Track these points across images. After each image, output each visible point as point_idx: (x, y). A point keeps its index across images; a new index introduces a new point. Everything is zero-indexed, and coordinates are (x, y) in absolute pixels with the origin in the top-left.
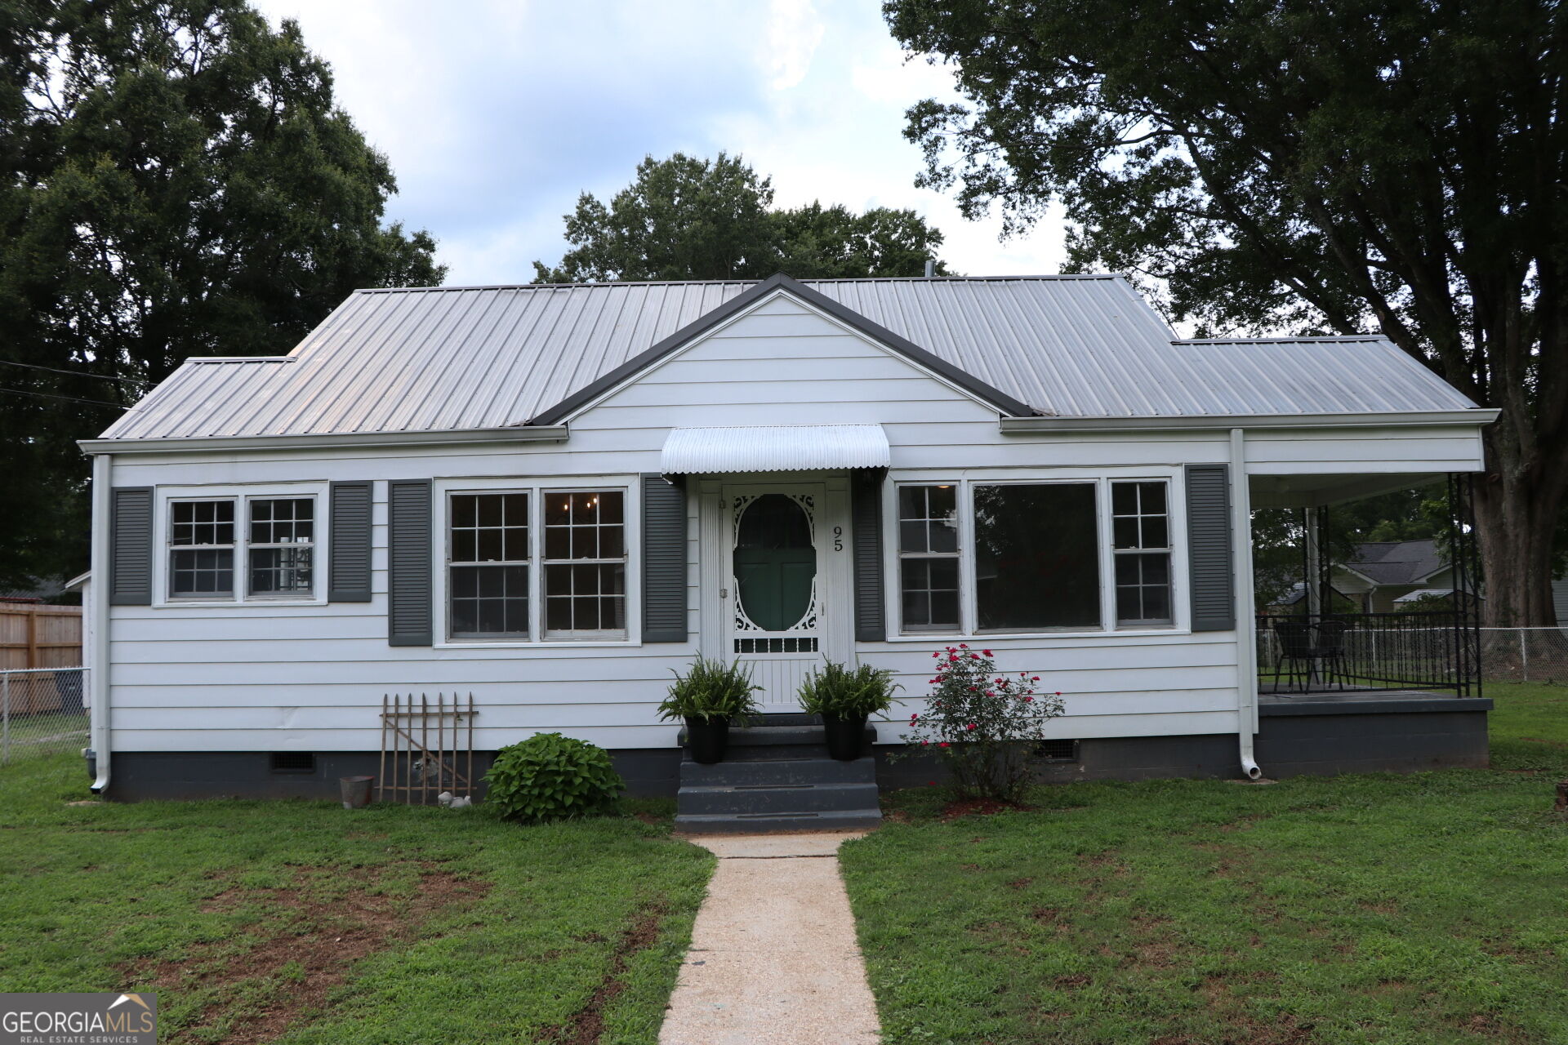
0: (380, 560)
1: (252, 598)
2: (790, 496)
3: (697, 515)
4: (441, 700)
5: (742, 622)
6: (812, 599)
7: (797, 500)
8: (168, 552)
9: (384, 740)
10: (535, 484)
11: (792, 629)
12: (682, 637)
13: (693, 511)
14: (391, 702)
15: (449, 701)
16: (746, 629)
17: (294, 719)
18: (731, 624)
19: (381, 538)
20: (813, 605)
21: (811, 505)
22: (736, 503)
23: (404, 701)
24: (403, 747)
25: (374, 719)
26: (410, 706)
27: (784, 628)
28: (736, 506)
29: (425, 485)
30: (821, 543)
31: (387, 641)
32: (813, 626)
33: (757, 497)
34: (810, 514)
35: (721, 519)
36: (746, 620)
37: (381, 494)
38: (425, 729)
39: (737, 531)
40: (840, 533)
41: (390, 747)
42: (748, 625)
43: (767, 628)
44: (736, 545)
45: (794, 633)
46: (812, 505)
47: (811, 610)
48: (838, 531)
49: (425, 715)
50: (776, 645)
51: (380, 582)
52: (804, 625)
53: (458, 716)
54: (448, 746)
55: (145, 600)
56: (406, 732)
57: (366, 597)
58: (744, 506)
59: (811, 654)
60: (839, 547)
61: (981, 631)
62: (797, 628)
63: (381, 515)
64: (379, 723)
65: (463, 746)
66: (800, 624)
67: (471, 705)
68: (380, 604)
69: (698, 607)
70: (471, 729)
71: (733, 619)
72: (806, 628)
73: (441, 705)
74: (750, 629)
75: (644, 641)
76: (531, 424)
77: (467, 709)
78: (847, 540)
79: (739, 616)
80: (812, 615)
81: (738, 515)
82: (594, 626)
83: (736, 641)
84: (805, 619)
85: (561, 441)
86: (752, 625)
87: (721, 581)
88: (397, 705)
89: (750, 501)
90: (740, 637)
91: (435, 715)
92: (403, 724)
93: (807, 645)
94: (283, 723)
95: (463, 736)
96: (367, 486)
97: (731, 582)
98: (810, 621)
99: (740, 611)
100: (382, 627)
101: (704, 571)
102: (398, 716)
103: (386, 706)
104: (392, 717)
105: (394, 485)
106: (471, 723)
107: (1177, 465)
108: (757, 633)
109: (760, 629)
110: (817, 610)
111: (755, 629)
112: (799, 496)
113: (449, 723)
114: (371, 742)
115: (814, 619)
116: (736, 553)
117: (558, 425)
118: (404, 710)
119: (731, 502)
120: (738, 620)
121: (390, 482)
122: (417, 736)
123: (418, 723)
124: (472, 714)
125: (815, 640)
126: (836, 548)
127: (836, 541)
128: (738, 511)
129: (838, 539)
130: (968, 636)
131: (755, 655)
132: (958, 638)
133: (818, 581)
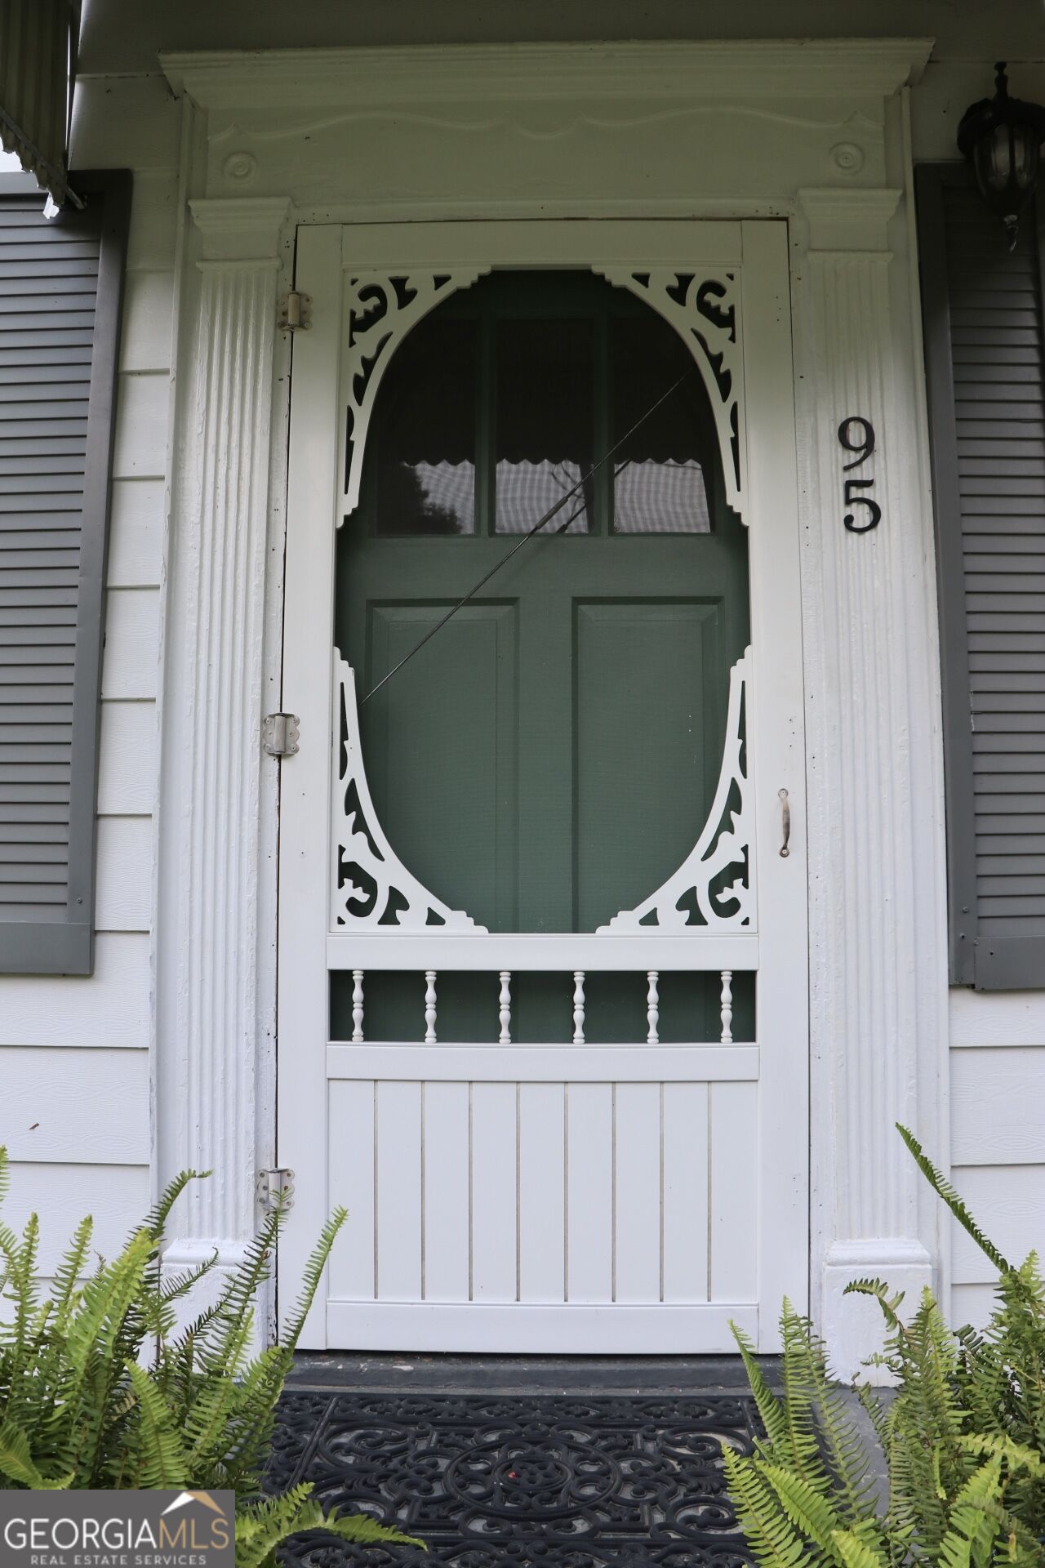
2: (619, 276)
3: (167, 358)
5: (369, 885)
6: (729, 768)
7: (656, 297)
11: (626, 922)
12: (66, 949)
13: (149, 343)
16: (389, 919)
20: (735, 801)
22: (361, 308)
27: (584, 921)
28: (360, 324)
30: (777, 495)
32: (733, 907)
33: (463, 277)
34: (716, 361)
35: (282, 381)
36: (390, 873)
39: (360, 437)
40: (869, 447)
42: (397, 901)
43: (497, 916)
44: (351, 502)
45: (637, 939)
46: (725, 320)
47: (726, 825)
48: (856, 436)
50: (542, 1004)
52: (688, 901)
58: (399, 323)
59: (724, 1055)
60: (862, 516)
62: (651, 919)
66: (665, 898)
69: (149, 805)
71: (324, 869)
72: (697, 919)
74: (411, 920)
78: (902, 477)
79: (358, 851)
80: (728, 852)
81: (368, 365)
83: (340, 981)
84: (695, 873)
86: (420, 898)
87: (273, 675)
89: (427, 300)
90: (359, 959)
93: (701, 1004)
97: (319, 680)
98: (716, 886)
99: (360, 826)
101: (187, 624)
108: (452, 945)
109: (458, 922)
110: (754, 827)
111: (434, 919)
112: (664, 278)
115: (738, 871)
116: (348, 539)
119: (336, 305)
120: (350, 871)
125: (745, 982)
126: (849, 520)
127: (849, 484)
128: (367, 342)
129: (857, 474)
131: (432, 1054)
133: (755, 681)
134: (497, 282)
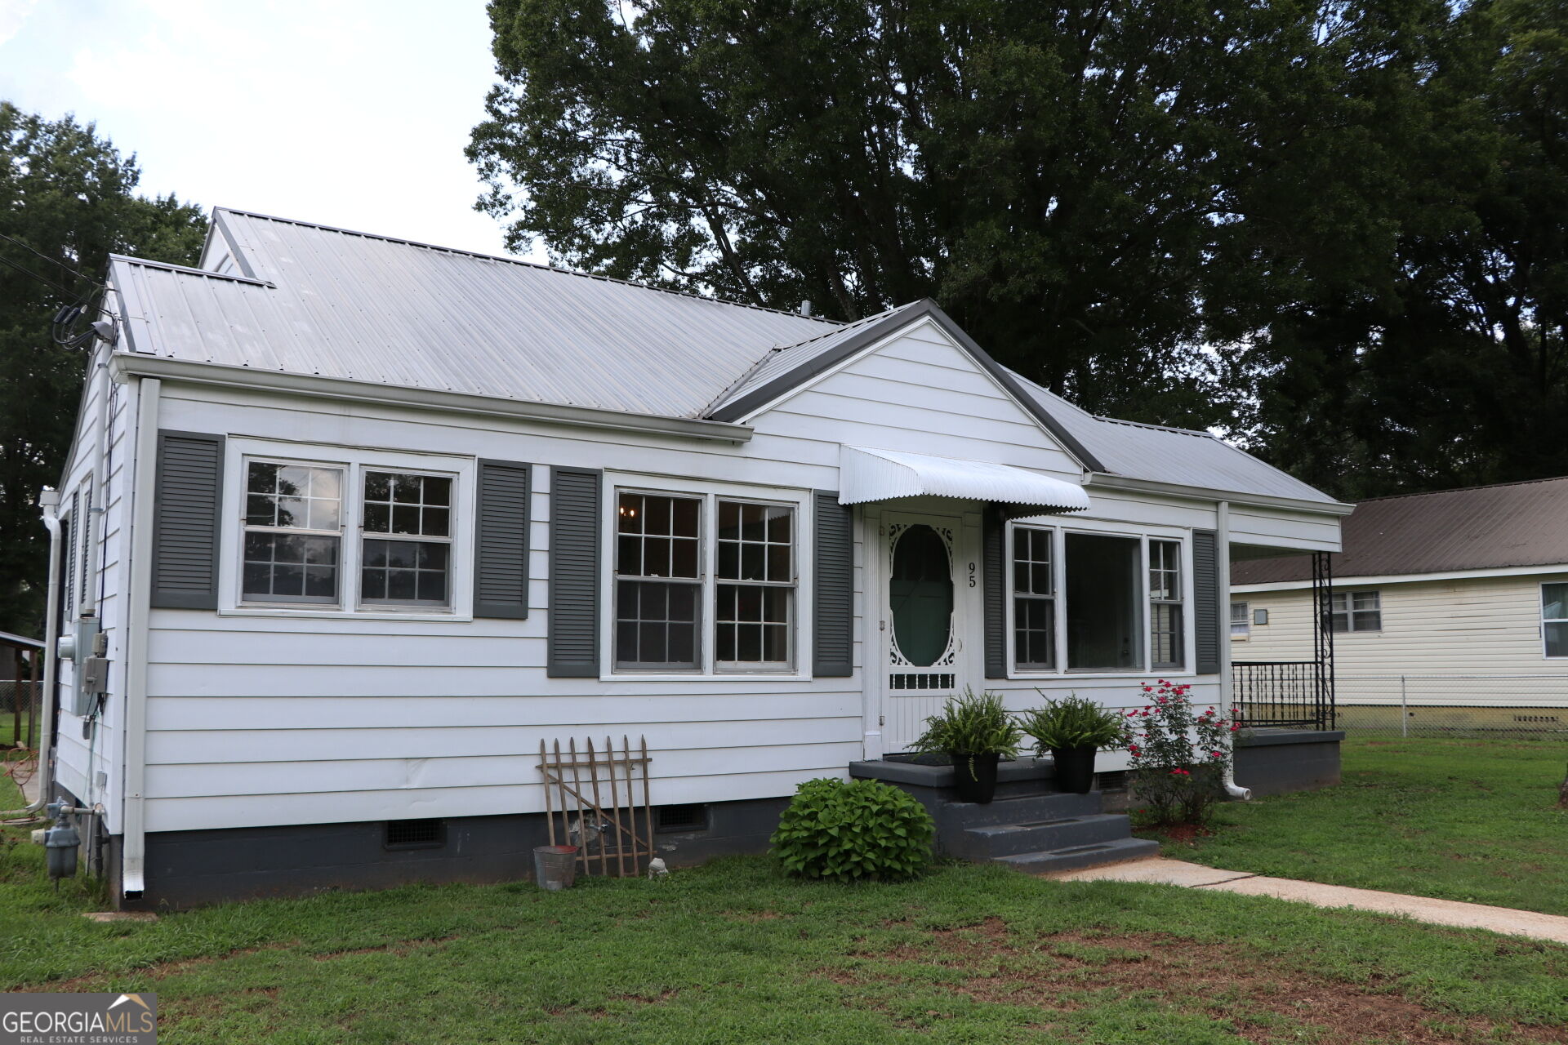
0: (539, 566)
1: (368, 607)
2: (934, 528)
3: (861, 539)
4: (609, 745)
5: (895, 657)
6: (951, 634)
7: (940, 533)
8: (243, 535)
9: (548, 798)
10: (711, 490)
11: (935, 664)
12: (846, 671)
13: (858, 535)
14: (550, 749)
15: (617, 746)
16: (899, 663)
17: (423, 775)
18: (887, 658)
19: (539, 537)
20: (952, 641)
21: (950, 539)
22: (892, 530)
23: (564, 748)
24: (572, 804)
25: (528, 770)
26: (573, 753)
27: (929, 664)
28: (892, 534)
29: (594, 477)
30: (959, 578)
31: (544, 672)
32: (951, 661)
33: (909, 526)
34: (949, 548)
35: (880, 547)
36: (899, 654)
37: (541, 481)
38: (595, 782)
39: (893, 559)
40: (974, 569)
41: (556, 807)
42: (900, 660)
43: (916, 664)
44: (892, 576)
45: (937, 669)
47: (951, 646)
48: (972, 567)
49: (592, 765)
50: (923, 681)
51: (538, 595)
52: (945, 661)
53: (627, 764)
54: (623, 803)
55: (208, 603)
56: (573, 787)
57: (519, 613)
58: (898, 535)
59: (950, 691)
60: (972, 583)
61: (1072, 670)
62: (939, 664)
63: (540, 508)
64: (535, 776)
65: (638, 802)
66: (941, 660)
67: (644, 750)
68: (538, 623)
69: (861, 639)
70: (646, 779)
71: (888, 653)
72: (946, 664)
73: (609, 752)
74: (903, 664)
75: (815, 676)
76: (710, 419)
77: (638, 756)
78: (978, 576)
79: (894, 650)
80: (951, 651)
81: (894, 543)
82: (757, 658)
83: (891, 677)
84: (946, 655)
85: (735, 443)
86: (904, 659)
87: (880, 613)
88: (557, 753)
89: (903, 530)
90: (895, 673)
91: (603, 764)
92: (568, 776)
93: (946, 681)
94: (407, 780)
95: (638, 788)
96: (523, 471)
97: (888, 615)
98: (949, 657)
99: (894, 643)
100: (539, 653)
101: (866, 601)
102: (558, 766)
103: (543, 754)
104: (552, 769)
105: (560, 474)
106: (645, 772)
107: (1188, 528)
108: (908, 668)
109: (910, 665)
110: (956, 645)
111: (906, 664)
112: (941, 529)
113: (619, 773)
114: (527, 800)
115: (952, 654)
116: (891, 583)
117: (738, 423)
118: (565, 759)
119: (888, 530)
120: (893, 654)
121: (552, 467)
122: (587, 793)
123: (584, 775)
124: (644, 762)
125: (954, 677)
126: (970, 584)
127: (970, 577)
128: (893, 538)
129: (971, 575)
130: (1061, 675)
131: (905, 691)
132: (1054, 676)
133: (956, 616)
134: (915, 526)
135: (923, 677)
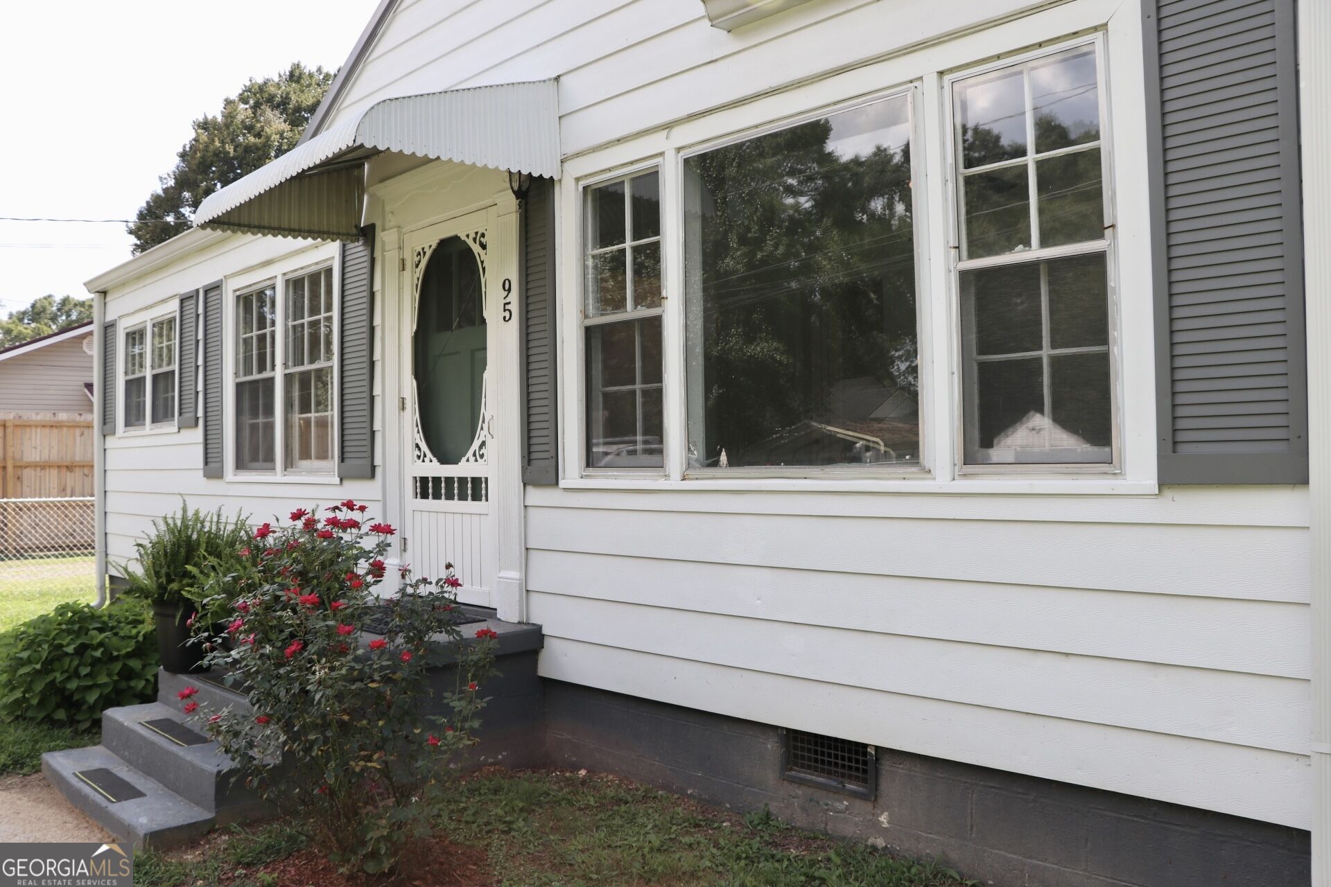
0: (201, 379)
1: (154, 426)
2: (463, 236)
3: (380, 286)
5: (420, 450)
6: (483, 408)
7: (470, 242)
8: (123, 382)
10: (279, 270)
11: (463, 461)
12: (370, 471)
13: (377, 281)
16: (423, 461)
18: (410, 452)
19: (201, 354)
20: (482, 421)
21: (484, 246)
22: (417, 260)
27: (455, 461)
28: (416, 266)
29: (219, 288)
30: (492, 310)
31: (201, 473)
32: (483, 456)
33: (435, 244)
34: (482, 262)
35: (401, 287)
36: (424, 446)
37: (201, 303)
39: (417, 305)
40: (509, 289)
42: (425, 454)
43: (441, 460)
44: (415, 328)
45: (464, 469)
47: (481, 426)
48: (507, 286)
50: (449, 488)
51: (201, 405)
52: (474, 453)
55: (115, 429)
57: (195, 422)
58: (423, 264)
59: (481, 505)
60: (508, 315)
61: (697, 472)
62: (468, 460)
63: (201, 327)
66: (470, 454)
68: (199, 432)
69: (380, 427)
71: (412, 445)
72: (475, 458)
74: (427, 461)
75: (340, 478)
78: (515, 300)
79: (418, 441)
80: (482, 439)
81: (418, 279)
82: (310, 456)
83: (415, 480)
84: (476, 444)
86: (428, 453)
87: (401, 385)
89: (428, 254)
90: (418, 473)
93: (475, 489)
96: (195, 297)
97: (410, 387)
98: (479, 448)
99: (418, 430)
100: (201, 455)
101: (387, 372)
105: (206, 292)
108: (434, 468)
109: (435, 461)
110: (487, 427)
111: (431, 460)
112: (472, 235)
115: (483, 444)
116: (416, 339)
119: (411, 260)
120: (417, 446)
121: (205, 288)
125: (486, 480)
126: (505, 318)
127: (505, 304)
128: (418, 272)
129: (507, 300)
130: (675, 482)
131: (430, 503)
132: (661, 484)
133: (489, 376)
134: (441, 244)
135: (449, 480)
